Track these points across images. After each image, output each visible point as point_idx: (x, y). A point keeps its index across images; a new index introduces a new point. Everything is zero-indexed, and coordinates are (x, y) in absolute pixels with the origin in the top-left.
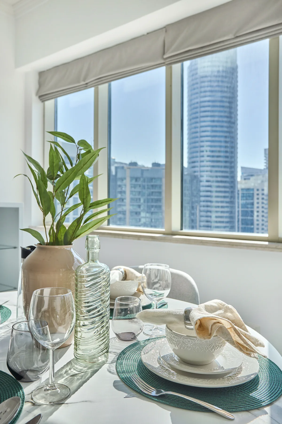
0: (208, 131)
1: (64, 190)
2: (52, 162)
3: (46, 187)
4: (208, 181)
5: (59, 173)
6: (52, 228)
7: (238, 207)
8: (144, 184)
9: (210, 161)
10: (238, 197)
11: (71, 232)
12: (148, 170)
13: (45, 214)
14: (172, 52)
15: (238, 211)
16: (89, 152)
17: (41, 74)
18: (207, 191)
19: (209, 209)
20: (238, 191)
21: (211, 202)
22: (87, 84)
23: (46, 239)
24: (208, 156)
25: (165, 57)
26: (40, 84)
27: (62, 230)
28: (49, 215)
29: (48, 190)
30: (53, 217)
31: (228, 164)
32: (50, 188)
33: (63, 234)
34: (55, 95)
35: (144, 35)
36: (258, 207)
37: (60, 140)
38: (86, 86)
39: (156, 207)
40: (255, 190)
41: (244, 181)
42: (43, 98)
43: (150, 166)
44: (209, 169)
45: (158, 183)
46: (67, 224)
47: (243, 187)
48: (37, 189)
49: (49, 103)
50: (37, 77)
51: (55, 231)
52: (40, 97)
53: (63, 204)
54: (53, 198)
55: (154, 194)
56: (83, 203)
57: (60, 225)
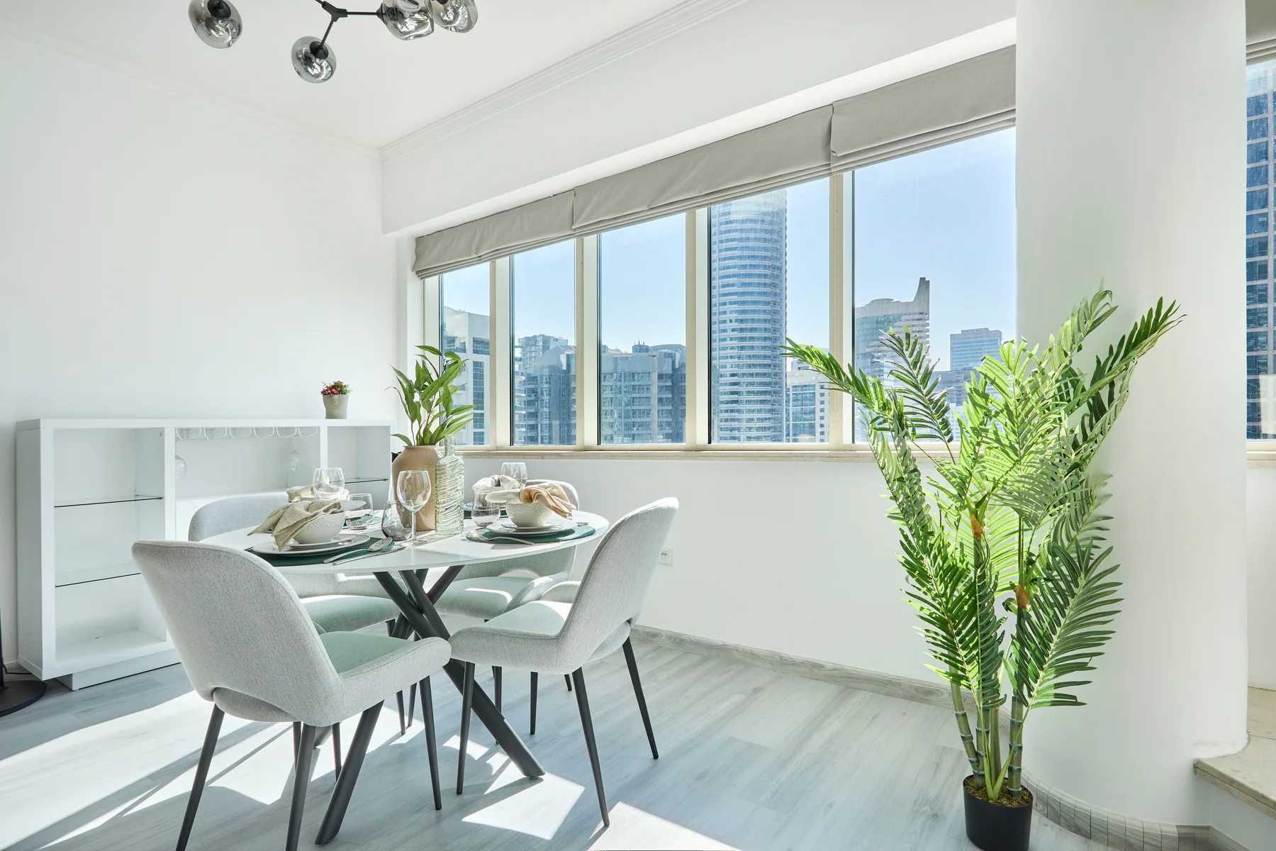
0: (733, 285)
1: (431, 400)
2: (418, 376)
3: (413, 398)
4: (733, 375)
5: (426, 384)
6: (419, 432)
7: (787, 420)
8: (618, 384)
9: (736, 339)
10: (787, 402)
11: (436, 436)
12: (625, 358)
13: (413, 421)
14: (581, 222)
15: (788, 427)
16: (456, 362)
17: (419, 240)
18: (733, 393)
19: (735, 424)
20: (788, 390)
21: (738, 411)
22: (480, 257)
23: (414, 442)
24: (733, 330)
25: (573, 228)
26: (418, 255)
27: (428, 435)
28: (416, 421)
29: (415, 400)
30: (419, 423)
31: (768, 343)
32: (417, 398)
33: (429, 439)
34: (439, 270)
35: (549, 197)
36: (822, 418)
37: (428, 354)
38: (480, 260)
39: (641, 425)
40: (818, 387)
41: (798, 373)
42: (422, 274)
43: (630, 351)
44: (735, 352)
45: (645, 382)
46: (433, 429)
47: (797, 383)
48: (406, 399)
49: (432, 282)
50: (414, 245)
51: (422, 435)
52: (417, 273)
53: (430, 412)
54: (420, 407)
55: (637, 400)
56: (447, 410)
57: (426, 430)
